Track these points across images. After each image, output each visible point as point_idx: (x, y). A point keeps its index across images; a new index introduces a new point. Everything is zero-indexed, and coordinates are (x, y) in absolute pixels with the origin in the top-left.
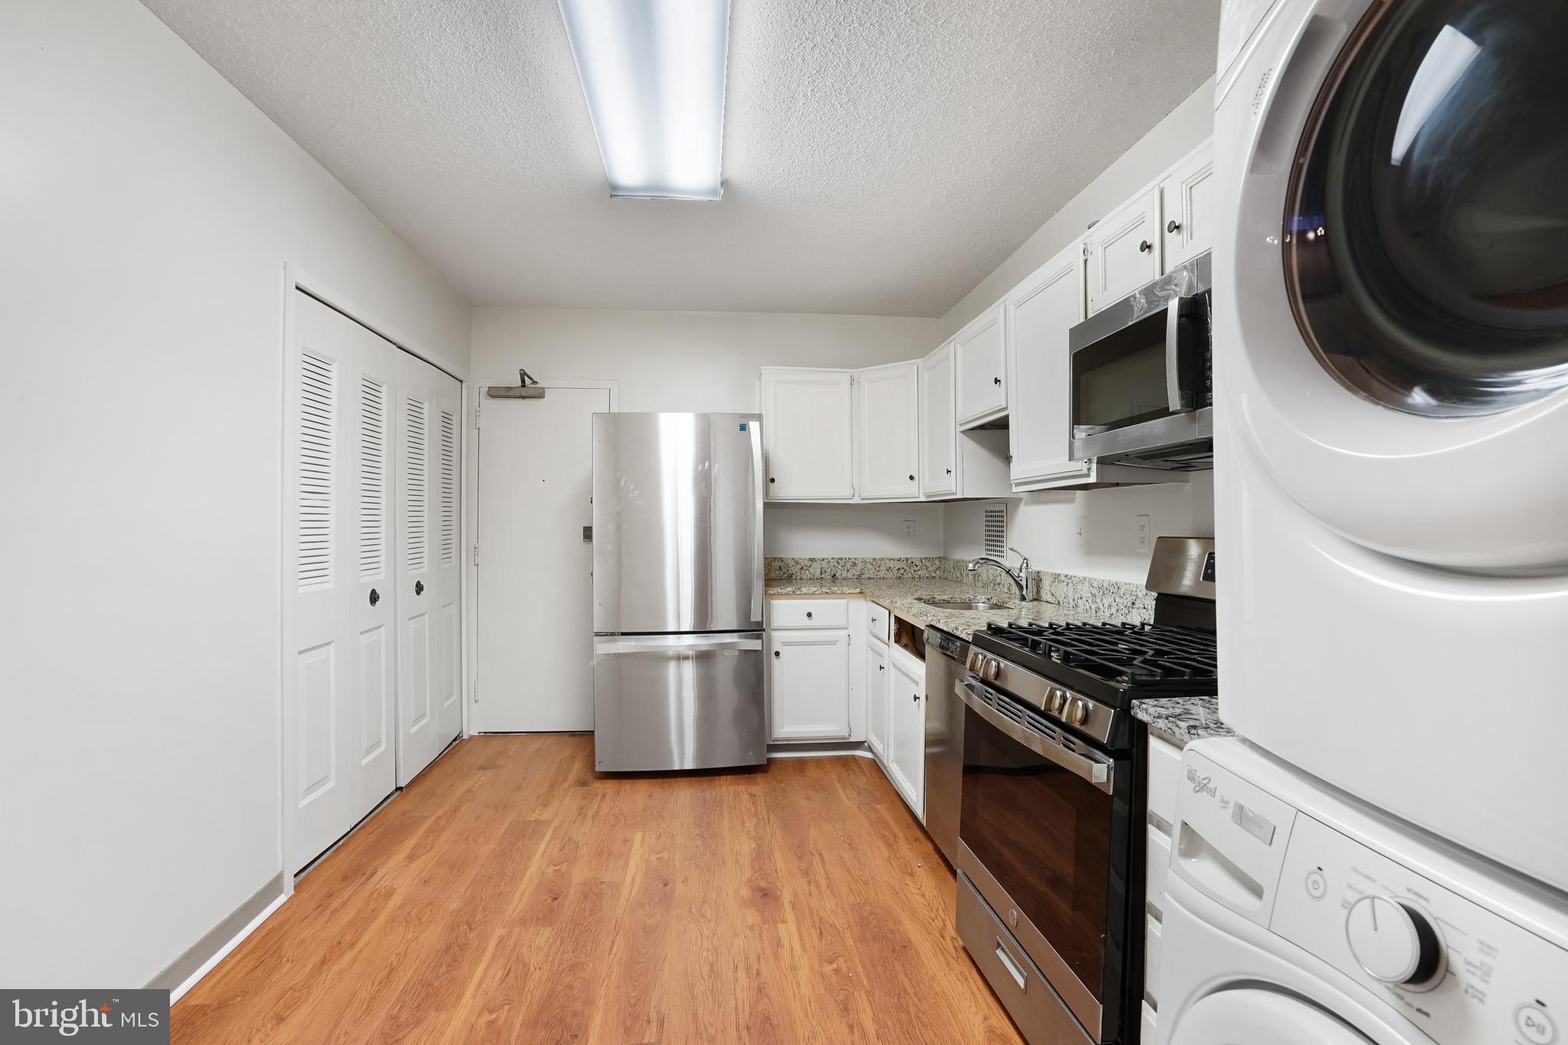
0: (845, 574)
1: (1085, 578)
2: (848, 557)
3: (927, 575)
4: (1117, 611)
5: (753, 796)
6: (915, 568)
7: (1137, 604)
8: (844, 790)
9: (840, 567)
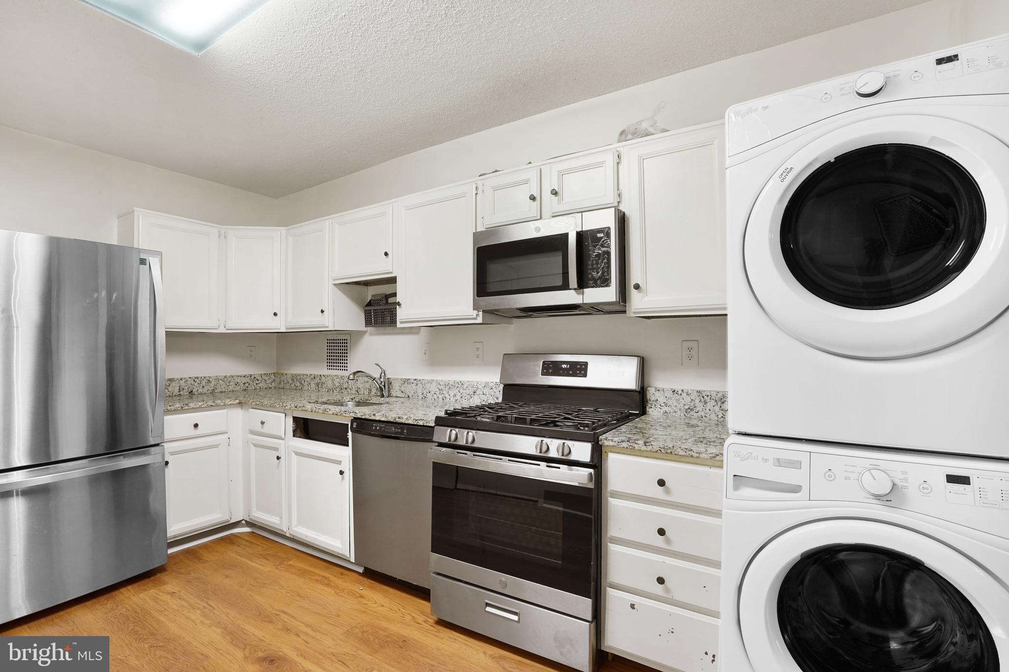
0: (200, 390)
1: (433, 380)
2: (203, 376)
3: (266, 387)
4: (461, 397)
5: (172, 594)
6: (257, 382)
7: (478, 392)
8: (252, 561)
9: (196, 384)
